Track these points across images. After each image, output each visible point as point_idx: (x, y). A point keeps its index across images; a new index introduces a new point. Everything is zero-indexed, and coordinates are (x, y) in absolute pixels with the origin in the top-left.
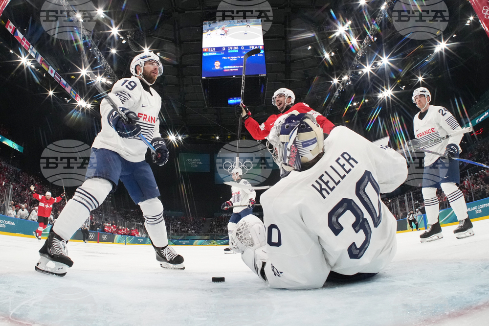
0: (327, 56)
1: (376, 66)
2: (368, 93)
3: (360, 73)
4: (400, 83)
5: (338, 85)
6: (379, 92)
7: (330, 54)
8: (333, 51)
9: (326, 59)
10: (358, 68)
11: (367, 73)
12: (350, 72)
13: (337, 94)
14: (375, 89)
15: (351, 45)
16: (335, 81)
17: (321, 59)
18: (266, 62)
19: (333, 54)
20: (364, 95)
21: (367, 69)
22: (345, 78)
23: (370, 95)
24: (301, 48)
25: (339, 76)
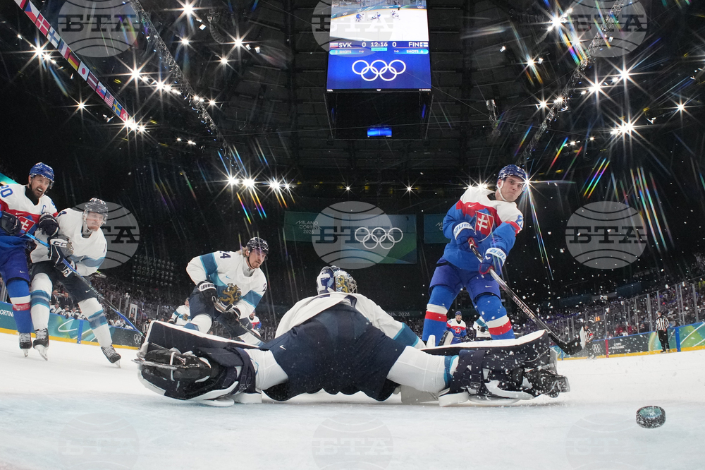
0: (531, 63)
1: (610, 83)
2: (596, 126)
3: (583, 93)
4: (647, 112)
5: (547, 111)
6: (613, 125)
7: (537, 60)
8: (541, 56)
9: (529, 69)
10: (581, 86)
11: (594, 94)
12: (567, 90)
13: (544, 126)
14: (607, 120)
15: (570, 48)
16: (543, 104)
17: (521, 68)
18: (432, 69)
19: (541, 60)
20: (589, 130)
21: (595, 88)
22: (559, 100)
23: (599, 130)
24: (490, 49)
25: (550, 96)
